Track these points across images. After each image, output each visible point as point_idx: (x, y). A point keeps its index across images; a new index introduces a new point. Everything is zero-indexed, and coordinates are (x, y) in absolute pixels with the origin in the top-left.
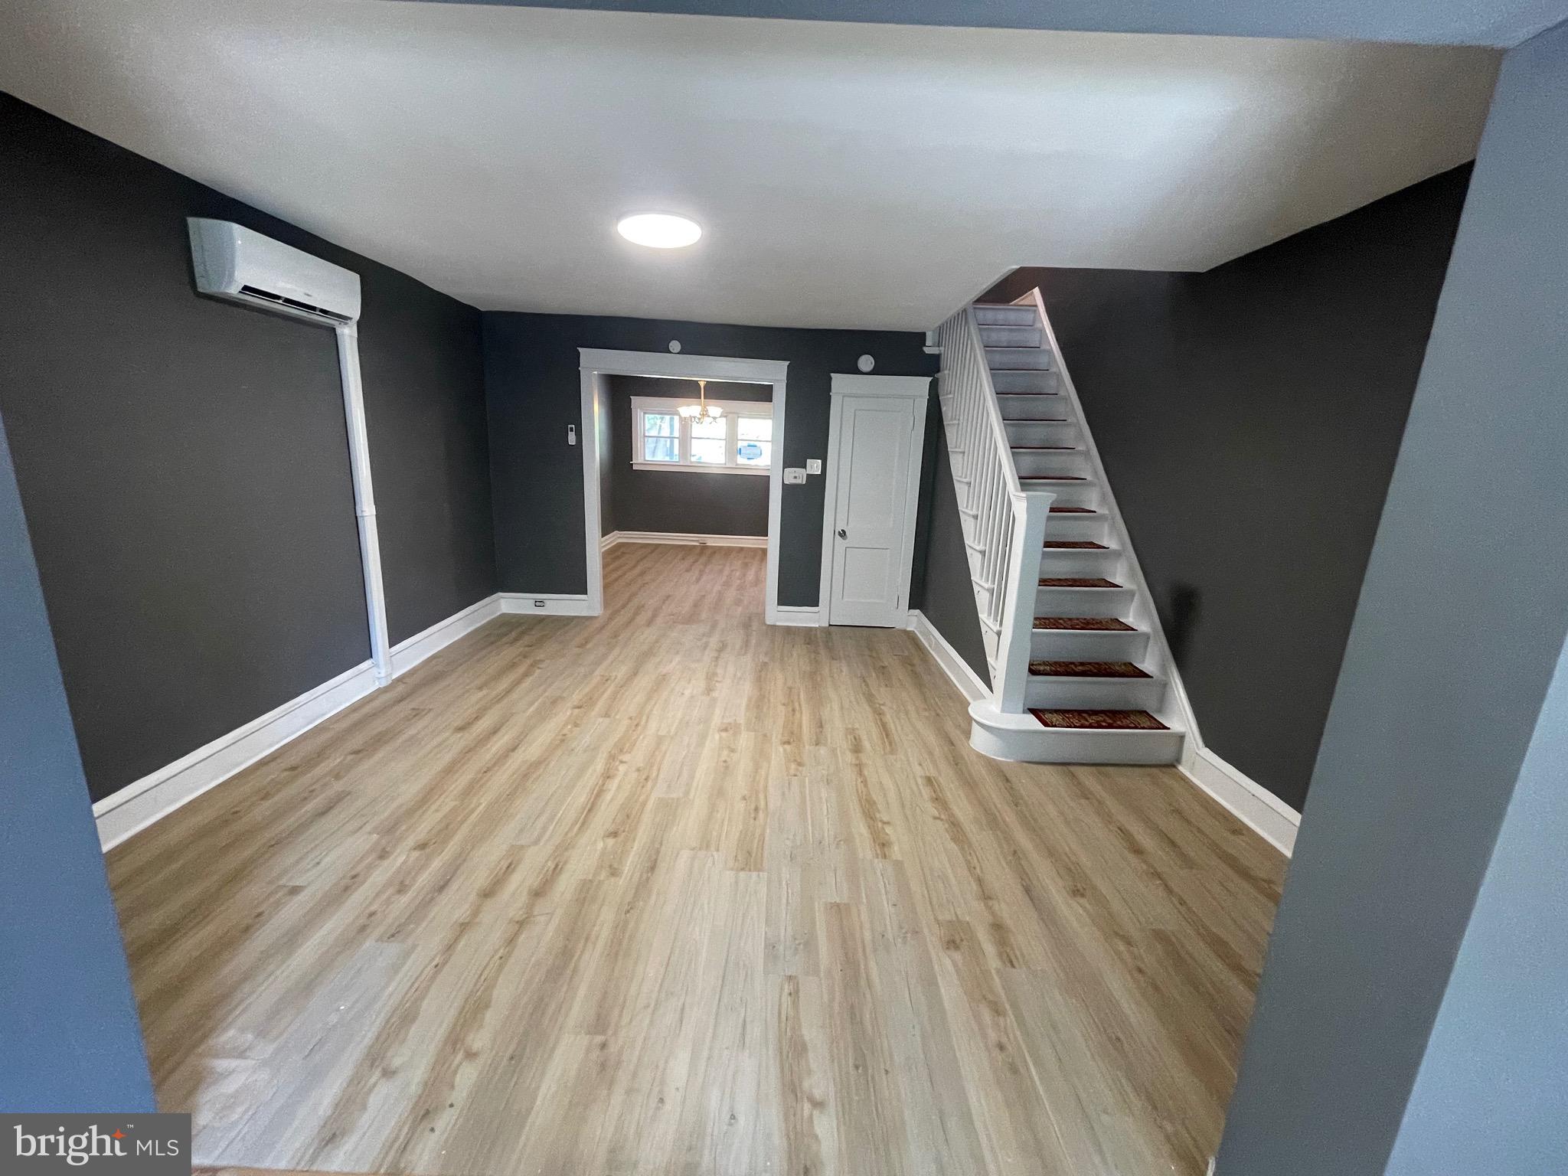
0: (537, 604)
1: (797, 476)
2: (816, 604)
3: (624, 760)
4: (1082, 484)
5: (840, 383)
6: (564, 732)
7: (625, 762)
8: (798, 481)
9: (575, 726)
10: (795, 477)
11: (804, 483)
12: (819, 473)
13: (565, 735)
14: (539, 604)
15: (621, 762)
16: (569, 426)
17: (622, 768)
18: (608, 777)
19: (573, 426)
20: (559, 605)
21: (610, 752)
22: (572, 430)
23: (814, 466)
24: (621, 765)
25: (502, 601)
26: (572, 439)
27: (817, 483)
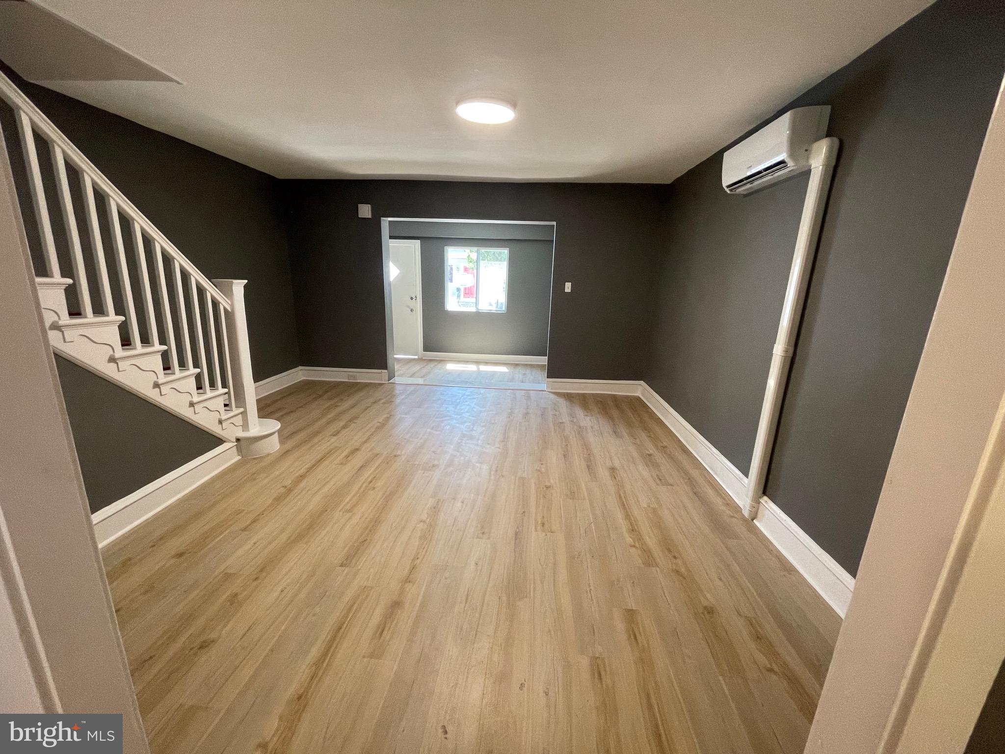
6: (544, 466)
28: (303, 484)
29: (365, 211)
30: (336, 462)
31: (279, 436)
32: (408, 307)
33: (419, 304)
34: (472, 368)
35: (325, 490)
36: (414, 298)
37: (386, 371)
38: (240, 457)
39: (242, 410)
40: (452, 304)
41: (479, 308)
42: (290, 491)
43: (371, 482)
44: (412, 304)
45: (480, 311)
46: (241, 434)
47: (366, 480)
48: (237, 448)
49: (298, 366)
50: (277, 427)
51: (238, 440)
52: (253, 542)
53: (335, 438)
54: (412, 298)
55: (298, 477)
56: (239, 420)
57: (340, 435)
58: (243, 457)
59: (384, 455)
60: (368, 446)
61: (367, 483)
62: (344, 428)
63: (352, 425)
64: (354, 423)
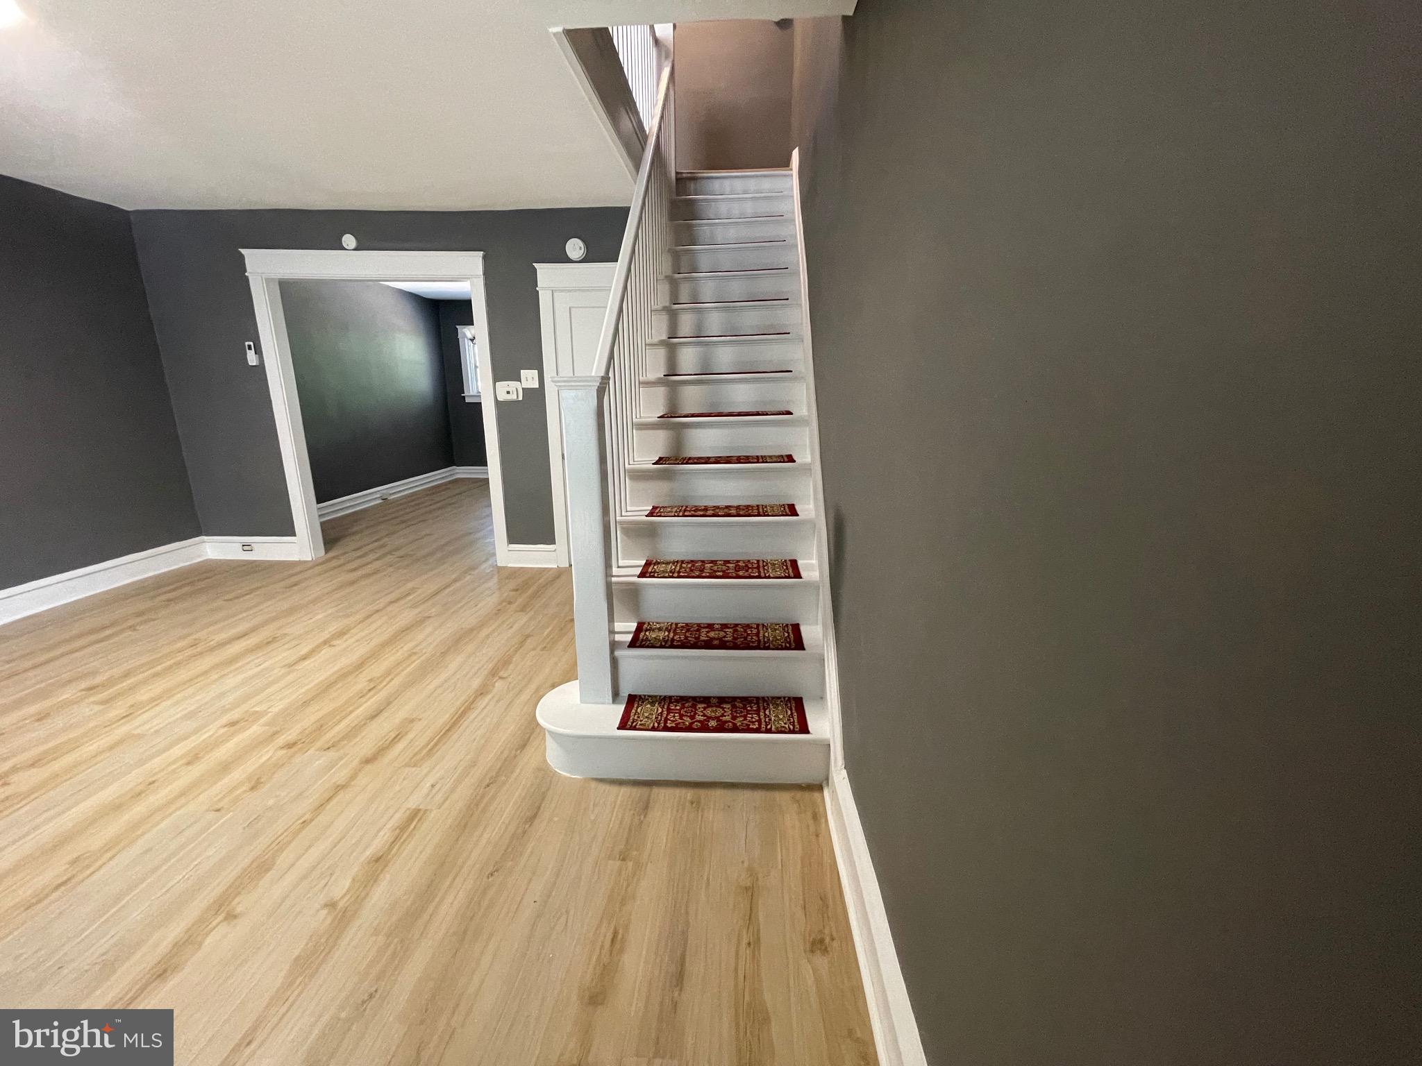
0: (246, 548)
1: (510, 391)
2: (553, 542)
4: (790, 379)
5: (546, 274)
8: (513, 397)
10: (508, 392)
11: (521, 398)
12: (536, 385)
14: (247, 547)
16: (247, 343)
19: (252, 343)
20: (268, 549)
22: (250, 348)
23: (529, 378)
25: (207, 545)
26: (252, 358)
27: (536, 398)
28: (476, 683)
35: (443, 676)
42: (494, 673)
43: (370, 690)
47: (378, 693)
52: (513, 629)
53: (413, 803)
55: (487, 693)
59: (319, 744)
60: (341, 775)
61: (379, 687)
62: (380, 861)
63: (341, 887)
64: (331, 905)
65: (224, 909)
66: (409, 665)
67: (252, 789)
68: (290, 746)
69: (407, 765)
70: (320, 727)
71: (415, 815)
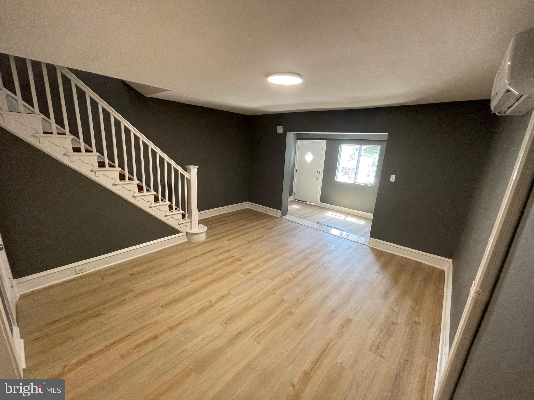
3: (291, 275)
6: (305, 298)
7: (291, 274)
9: (299, 299)
13: (305, 296)
15: (293, 275)
17: (294, 273)
18: (300, 271)
21: (294, 280)
24: (293, 274)
28: (192, 261)
29: (280, 129)
30: (214, 254)
31: (206, 234)
32: (315, 176)
33: (321, 176)
34: (342, 217)
36: (319, 173)
37: (280, 211)
38: (187, 240)
39: (190, 220)
40: (340, 177)
41: (357, 181)
42: (186, 262)
43: (215, 270)
44: (317, 175)
45: (356, 183)
46: (189, 231)
47: (215, 268)
48: (187, 236)
49: (247, 201)
50: (205, 230)
51: (187, 233)
52: (152, 280)
53: (227, 242)
54: (318, 172)
55: (195, 256)
56: (189, 224)
57: (230, 241)
58: (189, 240)
59: (235, 258)
60: (235, 250)
61: (213, 270)
62: (236, 237)
63: (241, 237)
64: (243, 236)
65: (254, 240)
66: (199, 276)
67: (248, 254)
68: (240, 260)
69: (224, 247)
70: (232, 263)
71: (228, 240)
